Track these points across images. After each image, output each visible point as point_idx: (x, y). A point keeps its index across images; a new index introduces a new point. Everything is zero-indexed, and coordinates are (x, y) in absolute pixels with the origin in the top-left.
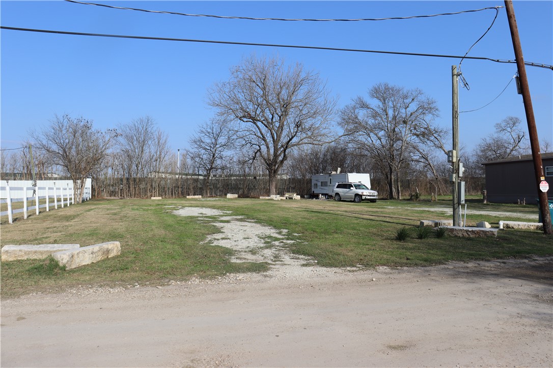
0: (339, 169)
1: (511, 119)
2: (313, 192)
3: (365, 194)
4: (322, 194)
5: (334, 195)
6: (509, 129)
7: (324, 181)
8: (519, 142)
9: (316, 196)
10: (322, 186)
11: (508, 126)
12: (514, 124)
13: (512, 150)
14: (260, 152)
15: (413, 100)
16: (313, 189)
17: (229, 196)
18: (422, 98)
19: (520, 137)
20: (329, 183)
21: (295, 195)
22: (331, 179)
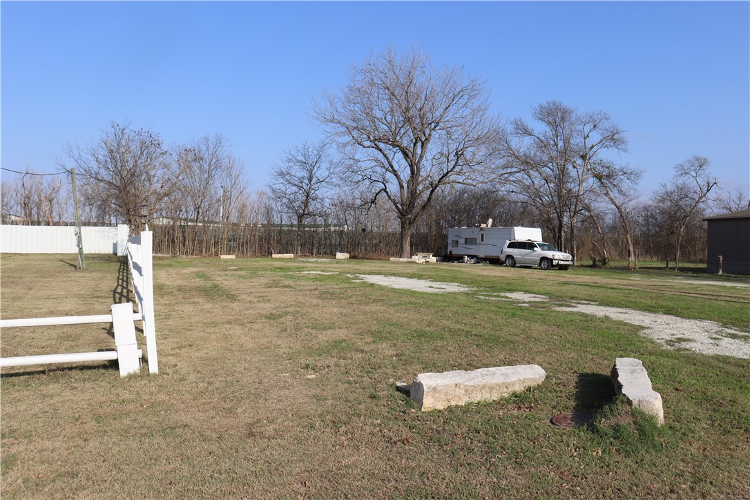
0: (490, 221)
1: (697, 159)
2: (451, 252)
3: (556, 257)
4: (468, 256)
5: (503, 257)
6: (693, 173)
7: (471, 237)
8: (708, 191)
9: (459, 259)
10: (466, 243)
11: (693, 168)
12: (701, 166)
13: (698, 202)
14: (387, 192)
15: (595, 126)
16: (450, 248)
17: (340, 255)
18: (606, 124)
19: (711, 185)
20: (479, 240)
21: (431, 256)
22: (482, 235)
